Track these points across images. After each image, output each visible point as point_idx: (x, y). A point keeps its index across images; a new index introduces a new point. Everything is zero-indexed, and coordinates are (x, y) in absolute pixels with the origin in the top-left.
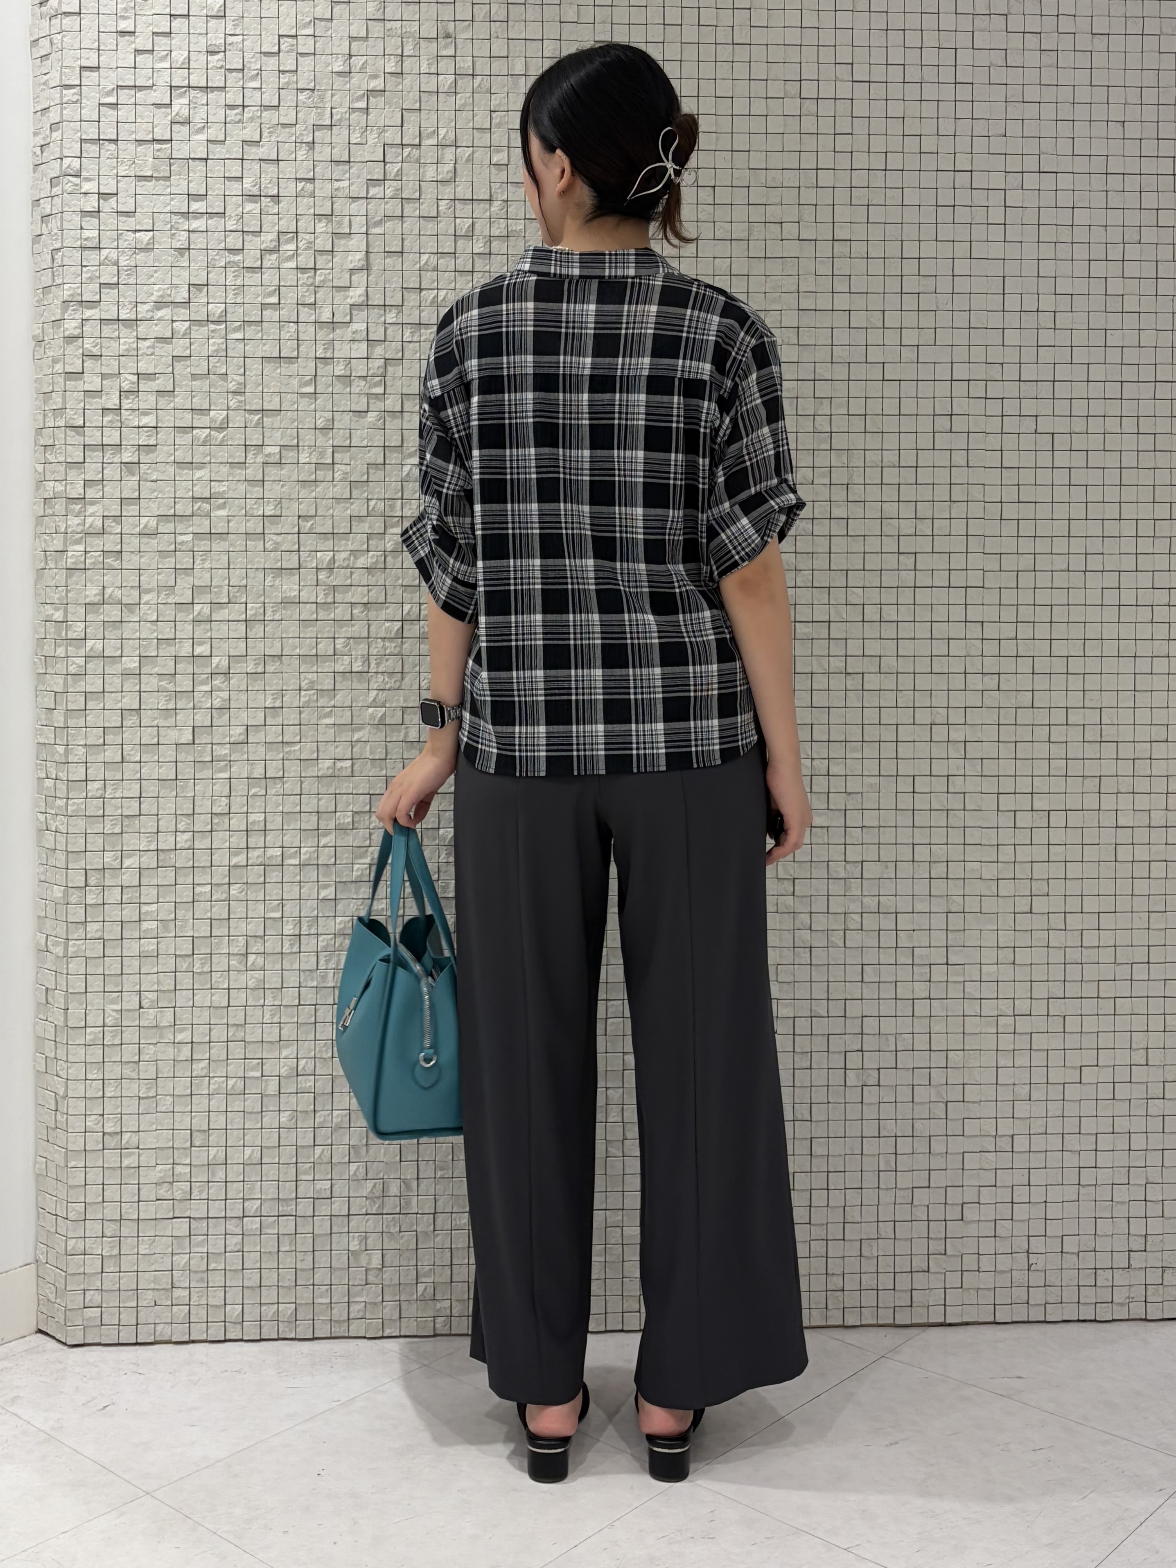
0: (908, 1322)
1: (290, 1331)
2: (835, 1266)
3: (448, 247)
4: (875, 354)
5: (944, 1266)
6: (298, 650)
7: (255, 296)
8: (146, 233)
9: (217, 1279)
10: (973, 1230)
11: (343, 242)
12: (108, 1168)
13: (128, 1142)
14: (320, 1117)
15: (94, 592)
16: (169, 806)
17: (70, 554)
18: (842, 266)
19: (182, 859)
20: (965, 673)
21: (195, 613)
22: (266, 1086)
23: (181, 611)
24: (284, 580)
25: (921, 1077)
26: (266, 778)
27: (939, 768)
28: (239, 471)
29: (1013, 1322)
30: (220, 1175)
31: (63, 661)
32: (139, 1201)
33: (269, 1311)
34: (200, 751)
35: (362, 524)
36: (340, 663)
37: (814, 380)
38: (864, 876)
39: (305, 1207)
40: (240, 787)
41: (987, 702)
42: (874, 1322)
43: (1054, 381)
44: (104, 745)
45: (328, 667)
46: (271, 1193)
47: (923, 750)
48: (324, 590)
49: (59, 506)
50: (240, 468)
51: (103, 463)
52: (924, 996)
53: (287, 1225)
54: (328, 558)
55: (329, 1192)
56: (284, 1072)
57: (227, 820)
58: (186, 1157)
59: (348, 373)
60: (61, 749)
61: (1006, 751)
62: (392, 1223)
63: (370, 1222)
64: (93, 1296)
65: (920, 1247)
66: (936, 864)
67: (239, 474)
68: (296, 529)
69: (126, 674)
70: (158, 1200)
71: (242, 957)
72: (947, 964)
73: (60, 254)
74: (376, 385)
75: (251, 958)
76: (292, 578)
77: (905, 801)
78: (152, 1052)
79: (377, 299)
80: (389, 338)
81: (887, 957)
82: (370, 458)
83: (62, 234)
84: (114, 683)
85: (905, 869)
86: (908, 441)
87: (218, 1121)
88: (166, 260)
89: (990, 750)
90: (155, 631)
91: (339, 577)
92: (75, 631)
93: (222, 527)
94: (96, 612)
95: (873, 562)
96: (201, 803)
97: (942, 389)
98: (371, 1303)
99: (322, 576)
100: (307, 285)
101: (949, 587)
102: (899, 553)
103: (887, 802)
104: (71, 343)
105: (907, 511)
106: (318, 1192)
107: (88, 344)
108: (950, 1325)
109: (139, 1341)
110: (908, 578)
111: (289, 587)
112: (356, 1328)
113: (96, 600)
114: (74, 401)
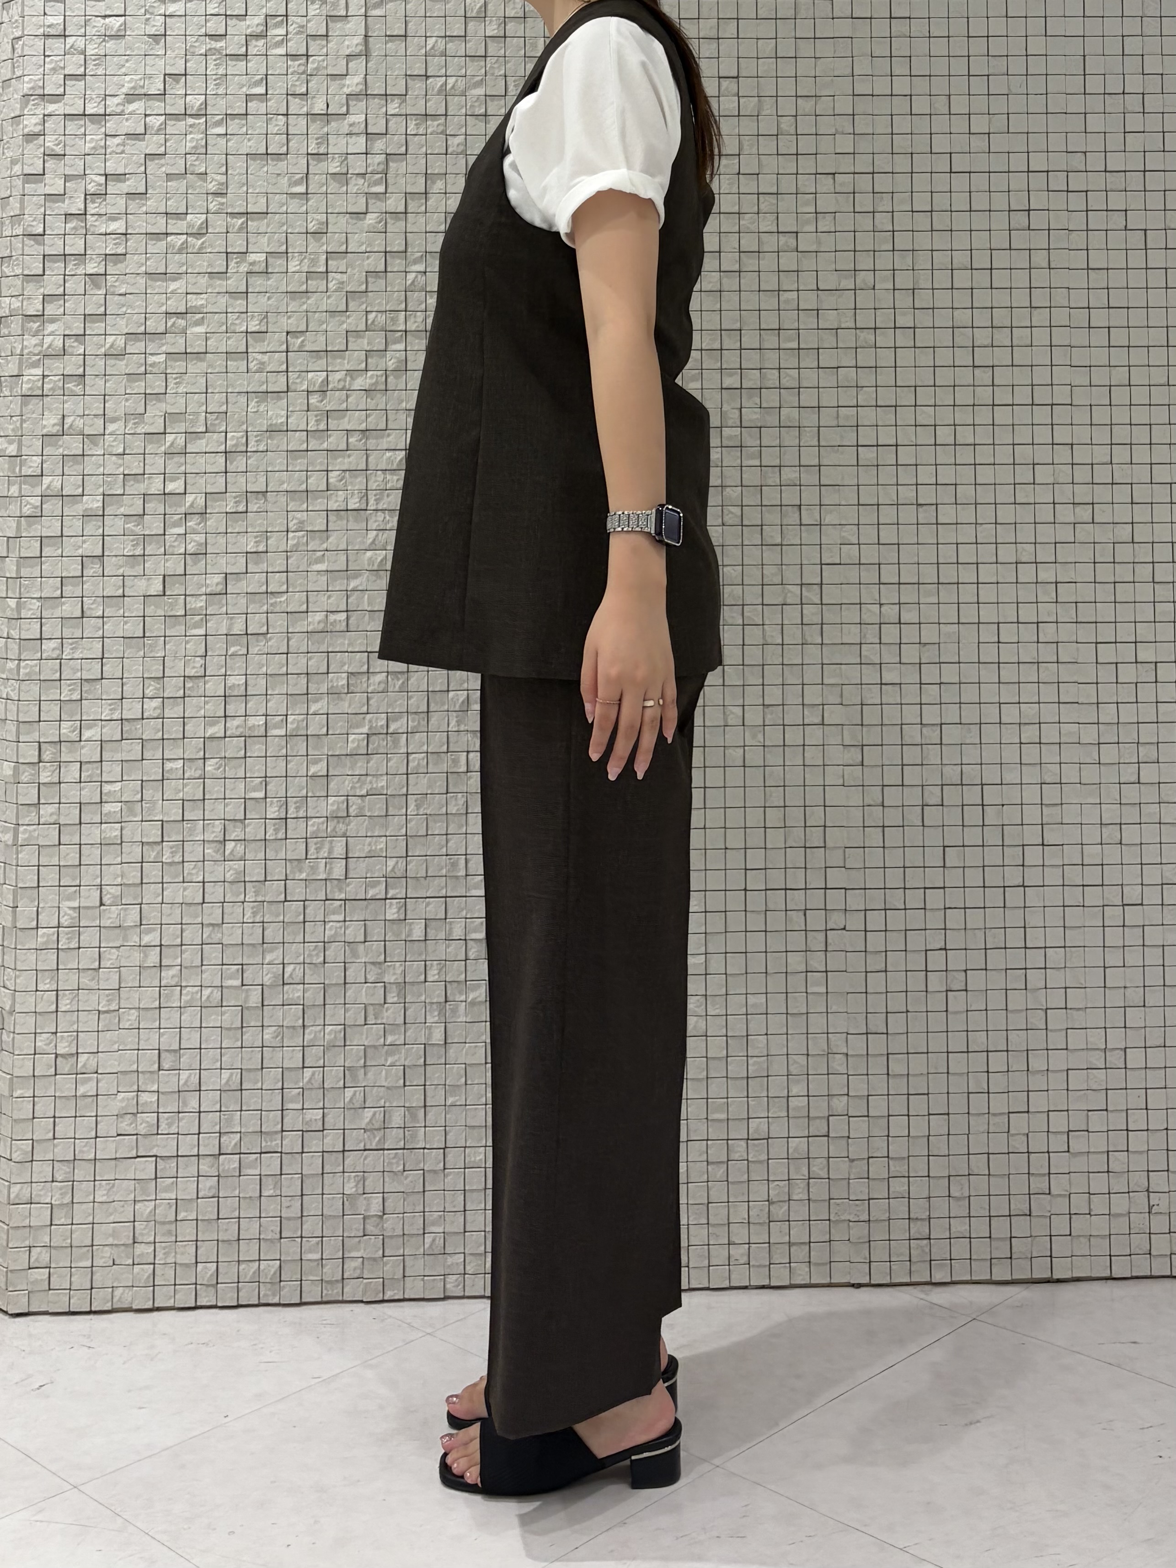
0: (1009, 1278)
1: (274, 1295)
2: (919, 1209)
3: (457, 29)
4: (941, 144)
5: (1049, 1208)
6: (285, 487)
7: (238, 86)
8: (117, 18)
9: (187, 1231)
10: (1080, 1164)
11: (339, 25)
12: (60, 1097)
13: (84, 1066)
14: (310, 1034)
15: (53, 421)
16: (135, 669)
17: (25, 378)
18: (901, 47)
19: (150, 730)
20: (1054, 503)
21: (168, 444)
22: (247, 997)
23: (151, 443)
24: (270, 405)
25: (1015, 980)
26: (247, 634)
27: (1028, 613)
28: (218, 282)
29: (1132, 1278)
30: (193, 1104)
31: (17, 501)
32: (96, 1137)
33: (248, 1271)
34: (171, 603)
35: (360, 340)
36: (334, 498)
37: (873, 173)
38: (944, 742)
39: (291, 1142)
40: (218, 646)
41: (1080, 537)
42: (967, 1278)
43: (1145, 171)
44: (62, 597)
45: (319, 504)
46: (253, 1125)
47: (1008, 593)
48: (316, 416)
49: (15, 325)
50: (220, 279)
51: (65, 275)
52: (1016, 883)
53: (272, 1164)
54: (320, 380)
55: (321, 1123)
56: (267, 980)
57: (201, 684)
58: (153, 1083)
59: (344, 171)
60: (12, 603)
61: (1104, 593)
62: (394, 1161)
63: (369, 1159)
64: (40, 1253)
65: (1019, 1185)
66: (1027, 726)
67: (220, 286)
68: (284, 347)
69: (87, 516)
70: (118, 1135)
71: (218, 845)
72: (1043, 845)
73: (21, 43)
74: (376, 184)
75: (230, 846)
76: (279, 403)
77: (989, 653)
78: (115, 957)
79: (377, 88)
80: (390, 131)
81: (973, 836)
82: (369, 265)
83: (23, 21)
84: (74, 526)
85: (991, 733)
86: (980, 240)
87: (191, 1039)
88: (139, 48)
89: (1086, 592)
90: (121, 466)
91: (332, 402)
92: (30, 467)
93: (199, 345)
94: (55, 445)
95: (944, 377)
96: (171, 664)
97: (1018, 182)
98: (369, 1259)
99: (314, 399)
100: (298, 73)
101: (1032, 405)
102: (974, 366)
103: (969, 653)
104: (31, 142)
105: (982, 318)
106: (307, 1123)
107: (50, 142)
108: (1059, 1281)
109: (93, 1309)
110: (985, 395)
111: (275, 413)
112: (351, 1290)
113: (56, 429)
114: (33, 208)
